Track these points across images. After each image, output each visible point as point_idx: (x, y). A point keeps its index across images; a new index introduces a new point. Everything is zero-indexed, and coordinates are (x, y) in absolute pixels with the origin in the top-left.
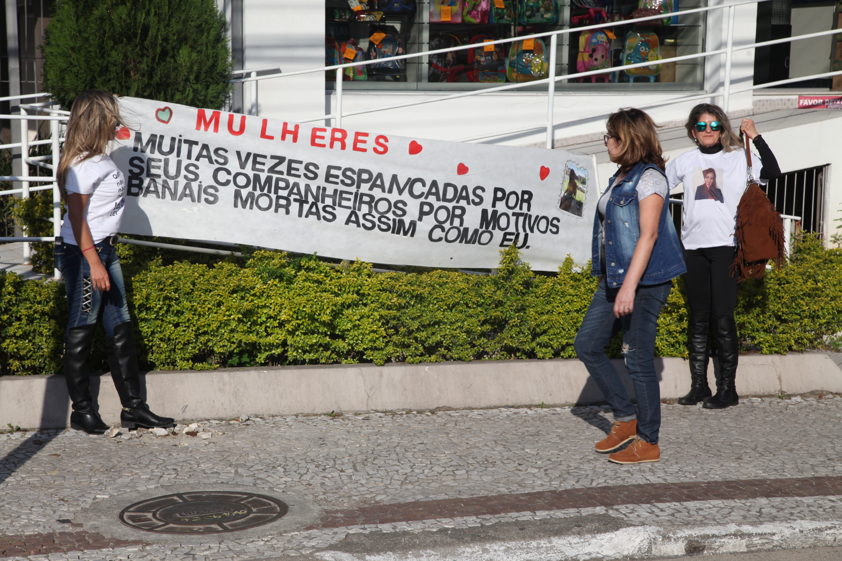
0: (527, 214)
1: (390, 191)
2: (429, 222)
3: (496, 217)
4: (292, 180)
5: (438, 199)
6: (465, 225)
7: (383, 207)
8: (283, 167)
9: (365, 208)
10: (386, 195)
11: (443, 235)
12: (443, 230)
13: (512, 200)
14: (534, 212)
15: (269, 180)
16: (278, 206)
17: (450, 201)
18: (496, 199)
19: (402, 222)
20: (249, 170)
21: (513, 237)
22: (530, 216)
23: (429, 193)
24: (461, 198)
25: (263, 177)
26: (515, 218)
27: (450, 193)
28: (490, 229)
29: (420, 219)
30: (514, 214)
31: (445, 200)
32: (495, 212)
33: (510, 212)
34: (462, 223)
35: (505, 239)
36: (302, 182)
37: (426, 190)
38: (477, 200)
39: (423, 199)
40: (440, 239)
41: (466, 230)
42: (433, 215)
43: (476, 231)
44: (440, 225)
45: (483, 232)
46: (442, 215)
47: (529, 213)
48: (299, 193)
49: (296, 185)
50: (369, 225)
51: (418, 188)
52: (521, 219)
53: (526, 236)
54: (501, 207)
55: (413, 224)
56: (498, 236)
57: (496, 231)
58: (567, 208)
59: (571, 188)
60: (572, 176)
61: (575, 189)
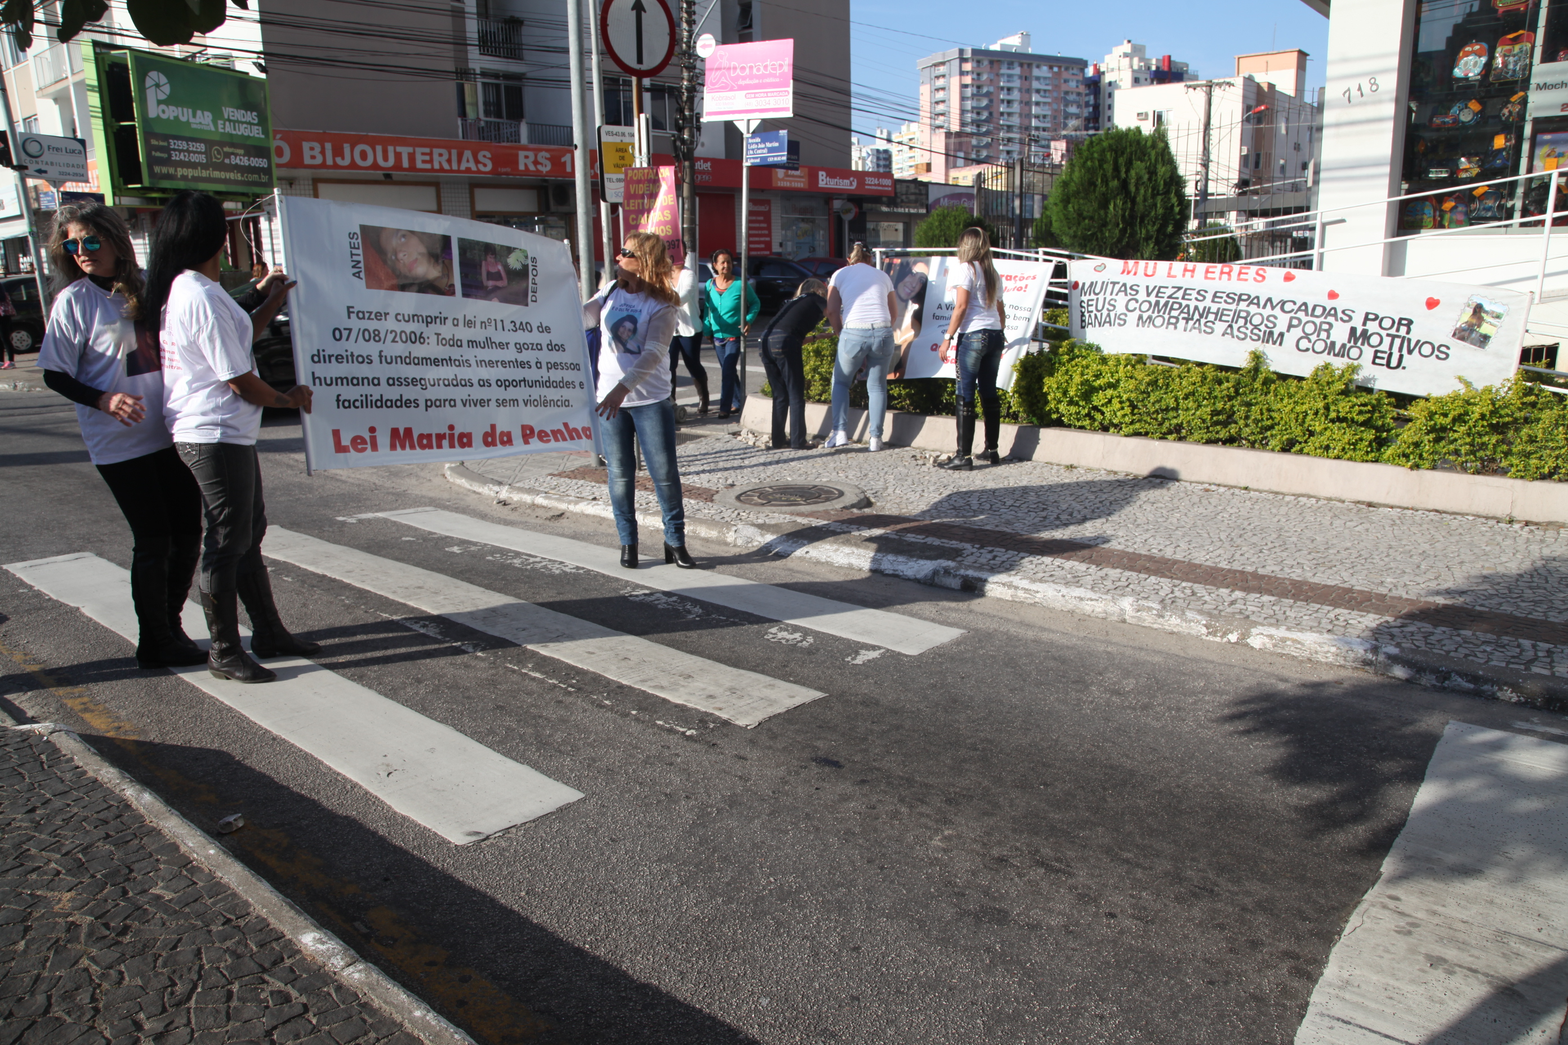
0: (1405, 337)
1: (1264, 307)
2: (1297, 332)
3: (1365, 336)
4: (1184, 303)
5: (1307, 315)
6: (1332, 339)
7: (1256, 320)
8: (1180, 294)
9: (1241, 322)
11: (1310, 346)
12: (1310, 341)
13: (1386, 323)
14: (1414, 337)
15: (1166, 304)
16: (1169, 323)
17: (1318, 316)
18: (1366, 319)
19: (1271, 333)
20: (1153, 299)
21: (1386, 356)
22: (1409, 340)
23: (1299, 309)
24: (1329, 314)
25: (1162, 302)
26: (1390, 338)
27: (1319, 311)
28: (1359, 344)
29: (1288, 331)
30: (1388, 335)
31: (1312, 315)
32: (1364, 332)
33: (1384, 333)
34: (1328, 337)
35: (1375, 357)
36: (1192, 304)
37: (1296, 308)
38: (1346, 318)
39: (1292, 314)
40: (1307, 350)
41: (1333, 344)
42: (1300, 328)
43: (1344, 346)
44: (1307, 336)
45: (1351, 347)
46: (1310, 327)
47: (1408, 337)
48: (1188, 313)
49: (1188, 306)
50: (1242, 336)
51: (1288, 307)
52: (1397, 342)
53: (1401, 357)
54: (1372, 327)
55: (1281, 335)
56: (1368, 353)
57: (1366, 348)
58: (1462, 339)
59: (1474, 321)
60: (1478, 310)
61: (1480, 322)
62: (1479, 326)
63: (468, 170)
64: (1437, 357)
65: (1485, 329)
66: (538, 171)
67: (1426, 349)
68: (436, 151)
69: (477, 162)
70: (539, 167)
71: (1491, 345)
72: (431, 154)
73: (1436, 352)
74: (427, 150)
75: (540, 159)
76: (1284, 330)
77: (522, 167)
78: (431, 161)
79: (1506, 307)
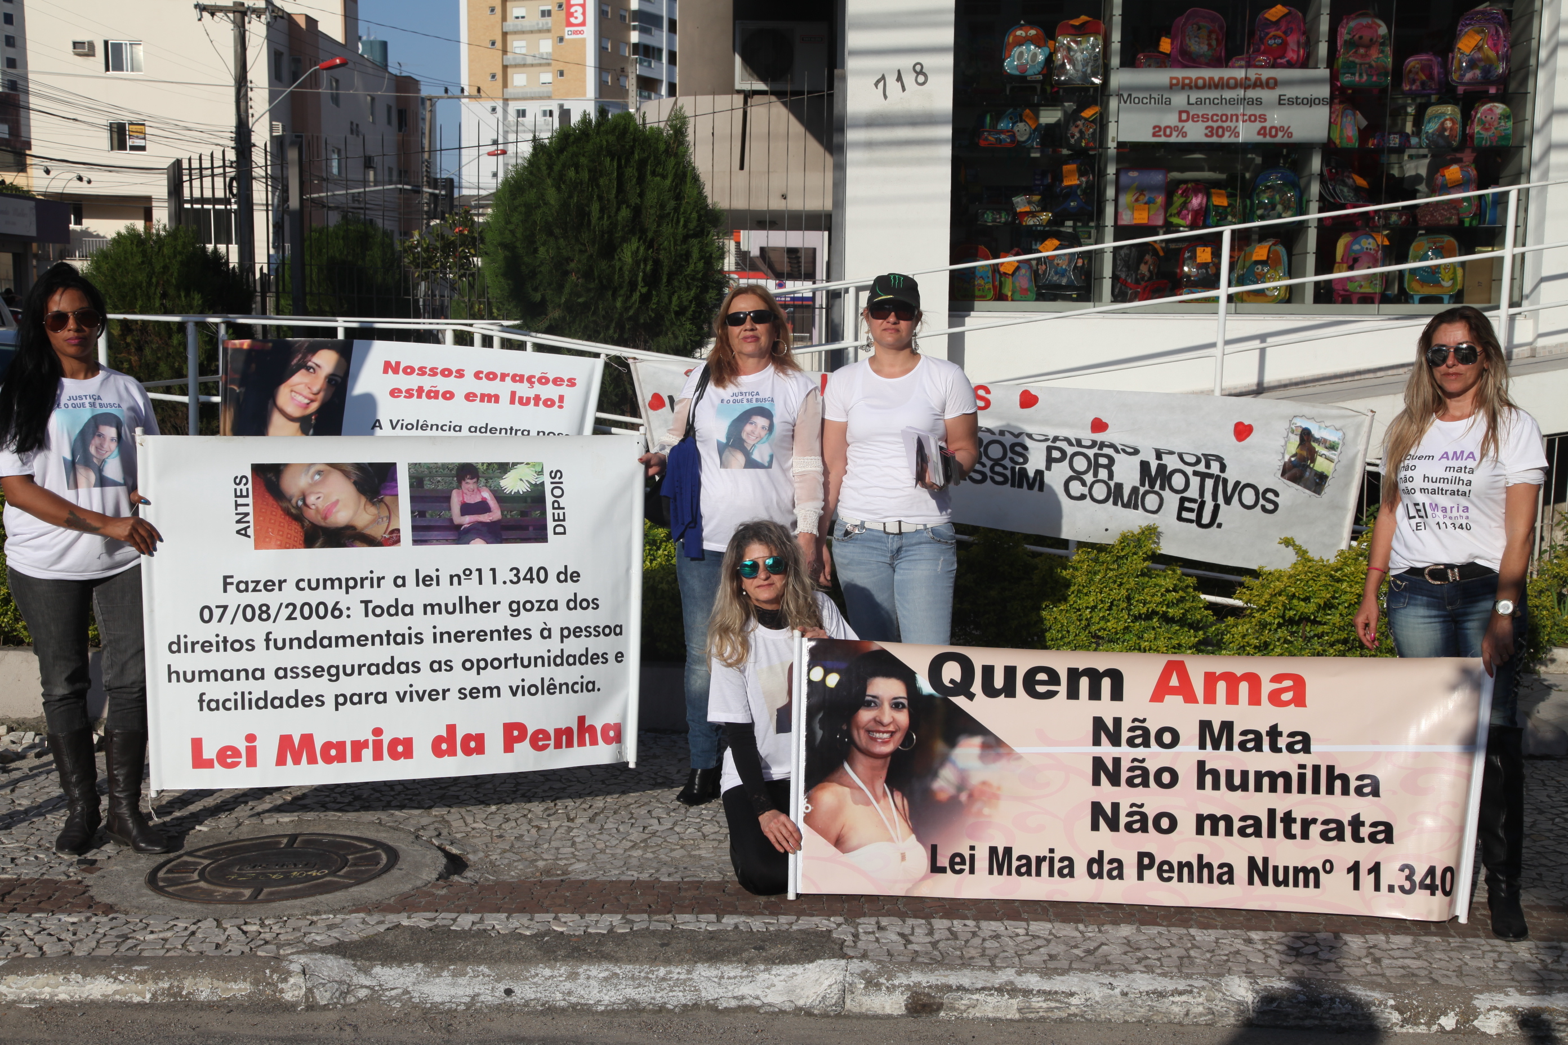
0: (1218, 477)
2: (1062, 471)
3: (1164, 473)
6: (1117, 479)
11: (1085, 490)
12: (1084, 484)
13: (1190, 457)
14: (1232, 475)
17: (1089, 446)
18: (1160, 450)
19: (1023, 472)
21: (1195, 506)
22: (1226, 481)
26: (1198, 479)
28: (1157, 488)
29: (1048, 468)
30: (1195, 473)
31: (1080, 445)
33: (1189, 470)
34: (1111, 476)
35: (1182, 508)
38: (1130, 450)
39: (1049, 443)
40: (1082, 497)
41: (1119, 487)
42: (1067, 462)
43: (1135, 490)
44: (1078, 476)
45: (1146, 493)
46: (1080, 464)
47: (1223, 475)
50: (978, 477)
52: (1209, 483)
53: (1217, 508)
54: (1172, 463)
55: (1039, 474)
56: (1172, 501)
57: (1167, 494)
58: (1296, 479)
59: (1305, 453)
60: (1306, 436)
61: (1312, 455)
62: (1313, 461)
64: (1264, 509)
65: (1321, 465)
67: (1249, 497)
71: (1329, 489)
73: (1262, 502)
76: (1042, 466)
79: (1340, 434)
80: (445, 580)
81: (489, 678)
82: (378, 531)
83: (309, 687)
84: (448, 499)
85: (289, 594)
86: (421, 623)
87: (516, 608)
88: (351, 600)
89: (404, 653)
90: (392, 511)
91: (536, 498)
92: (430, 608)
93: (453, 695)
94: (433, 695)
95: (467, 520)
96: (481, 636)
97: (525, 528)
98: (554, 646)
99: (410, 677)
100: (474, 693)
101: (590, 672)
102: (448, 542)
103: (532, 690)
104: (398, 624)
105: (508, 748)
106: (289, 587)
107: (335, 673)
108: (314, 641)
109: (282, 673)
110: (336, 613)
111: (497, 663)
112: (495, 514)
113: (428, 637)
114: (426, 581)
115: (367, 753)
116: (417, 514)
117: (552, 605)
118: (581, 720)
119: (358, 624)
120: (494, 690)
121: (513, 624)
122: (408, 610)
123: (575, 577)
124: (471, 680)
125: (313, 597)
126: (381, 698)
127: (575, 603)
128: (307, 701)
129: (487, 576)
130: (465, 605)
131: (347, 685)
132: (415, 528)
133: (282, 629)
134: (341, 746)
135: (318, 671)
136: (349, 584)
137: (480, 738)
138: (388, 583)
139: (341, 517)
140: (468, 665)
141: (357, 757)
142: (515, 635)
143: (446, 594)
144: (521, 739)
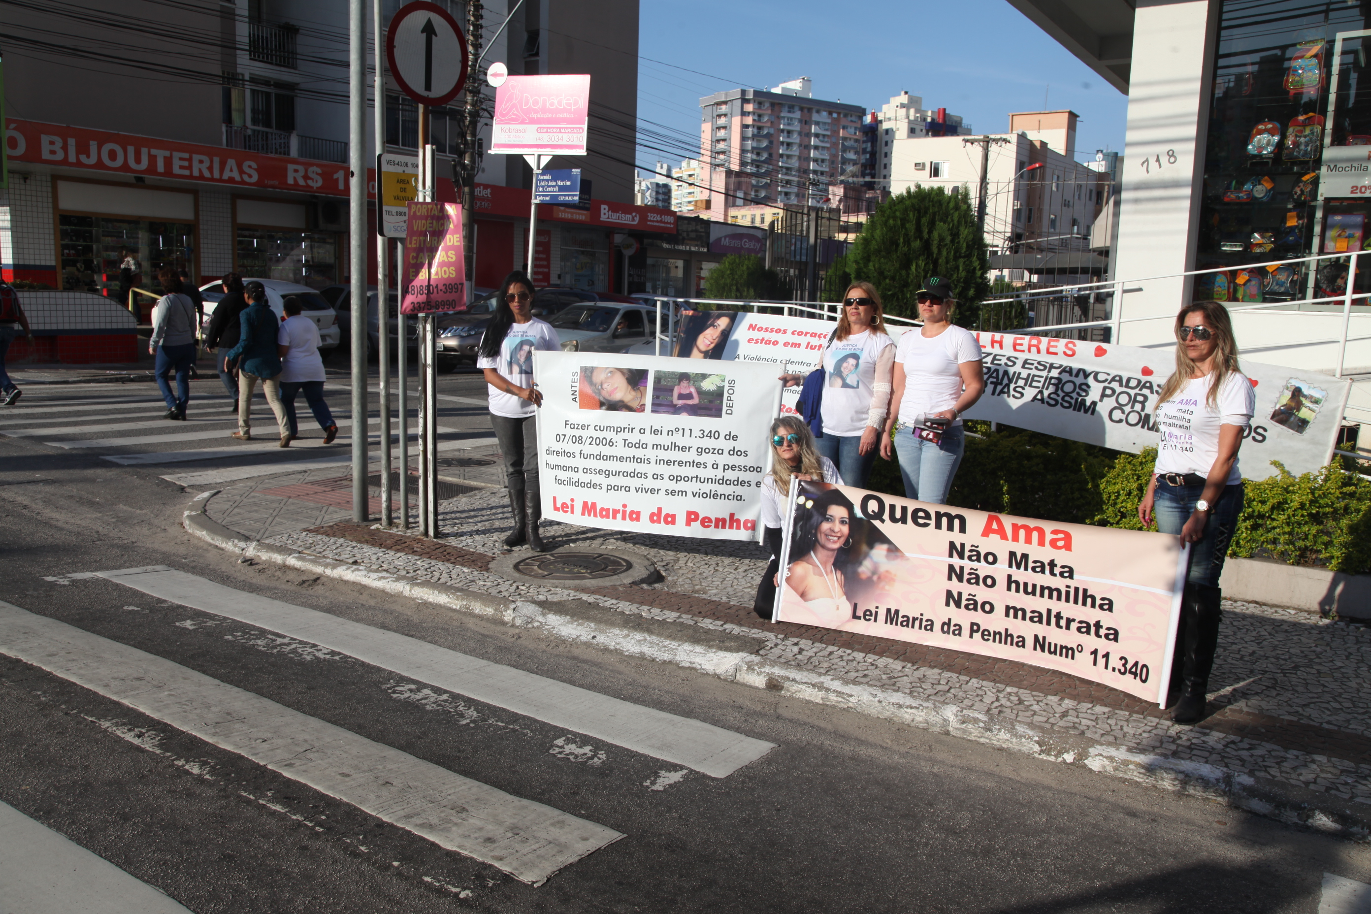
1: (1076, 376)
2: (1110, 403)
4: (994, 368)
5: (1121, 385)
6: (1147, 411)
7: (1068, 388)
8: (990, 359)
10: (1073, 378)
11: (1123, 417)
12: (1123, 412)
17: (1132, 388)
19: (1083, 402)
23: (1113, 380)
24: (1144, 387)
27: (1133, 383)
29: (1101, 400)
31: (1127, 386)
34: (1143, 409)
36: (1002, 369)
37: (1109, 378)
39: (1106, 384)
40: (1120, 421)
41: (1148, 416)
42: (1114, 397)
44: (1120, 407)
46: (1123, 399)
48: (998, 377)
50: (1053, 402)
51: (1102, 377)
55: (1094, 404)
58: (1282, 422)
59: (1293, 404)
60: (1297, 393)
61: (1299, 406)
62: (1298, 410)
63: (231, 180)
64: (1254, 439)
65: (1304, 413)
66: (308, 186)
68: (196, 158)
69: (241, 172)
70: (310, 182)
72: (190, 160)
73: (1253, 434)
74: (186, 156)
75: (310, 175)
76: (1097, 399)
77: (290, 181)
78: (190, 167)
79: (1324, 393)
80: (665, 432)
81: (681, 486)
82: (634, 405)
83: (597, 479)
84: (672, 390)
85: (591, 432)
86: (650, 453)
87: (700, 451)
88: (618, 438)
89: (641, 468)
90: (643, 395)
91: (719, 394)
92: (656, 446)
93: (662, 493)
94: (652, 491)
95: (680, 403)
96: (680, 463)
97: (710, 409)
98: (719, 474)
99: (642, 480)
100: (673, 493)
101: (739, 490)
102: (669, 413)
103: (704, 495)
104: (639, 453)
105: (688, 524)
106: (591, 428)
107: (608, 474)
108: (600, 457)
109: (586, 471)
110: (611, 443)
111: (687, 479)
112: (695, 401)
113: (653, 461)
114: (656, 432)
115: (619, 516)
116: (656, 397)
117: (721, 452)
118: (732, 515)
119: (619, 450)
120: (683, 493)
121: (698, 459)
122: (644, 446)
123: (735, 438)
124: (672, 485)
125: (602, 435)
126: (628, 489)
127: (733, 452)
128: (595, 486)
129: (687, 432)
130: (674, 446)
131: (613, 480)
132: (653, 404)
133: (588, 449)
134: (608, 510)
135: (600, 472)
136: (619, 430)
137: (673, 517)
138: (636, 431)
139: (618, 396)
140: (671, 478)
141: (614, 517)
142: (698, 465)
143: (665, 440)
144: (696, 520)
